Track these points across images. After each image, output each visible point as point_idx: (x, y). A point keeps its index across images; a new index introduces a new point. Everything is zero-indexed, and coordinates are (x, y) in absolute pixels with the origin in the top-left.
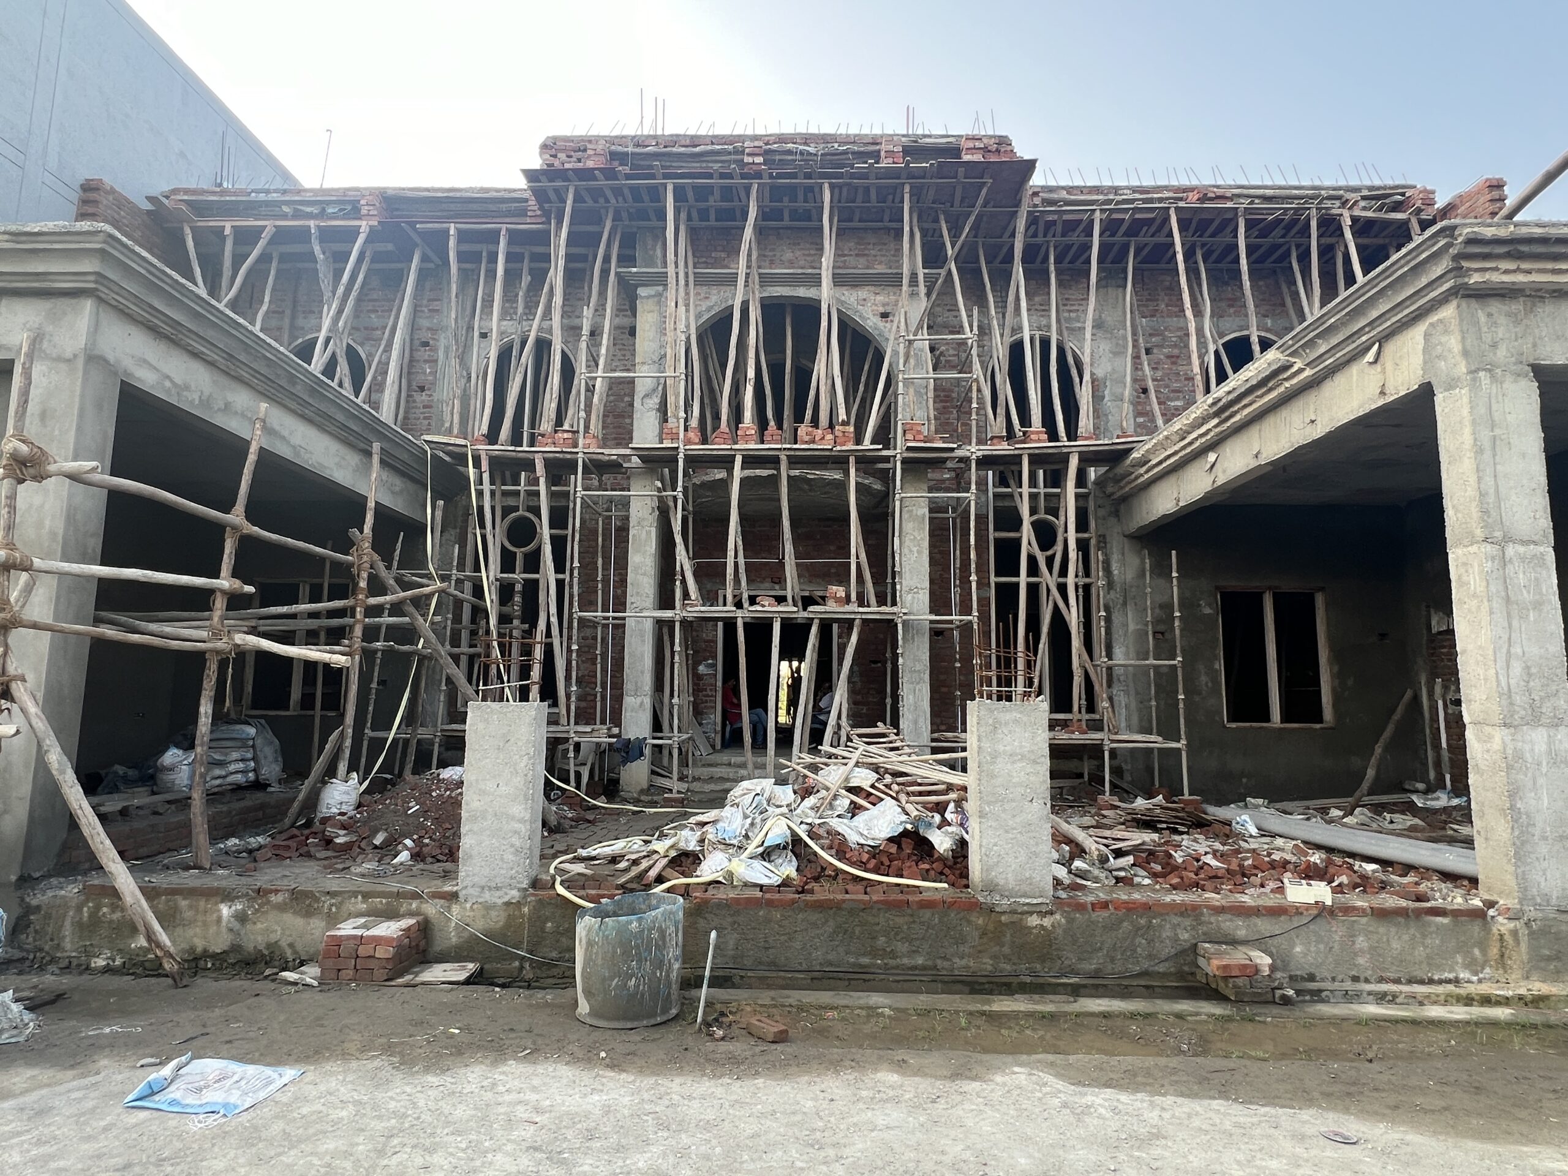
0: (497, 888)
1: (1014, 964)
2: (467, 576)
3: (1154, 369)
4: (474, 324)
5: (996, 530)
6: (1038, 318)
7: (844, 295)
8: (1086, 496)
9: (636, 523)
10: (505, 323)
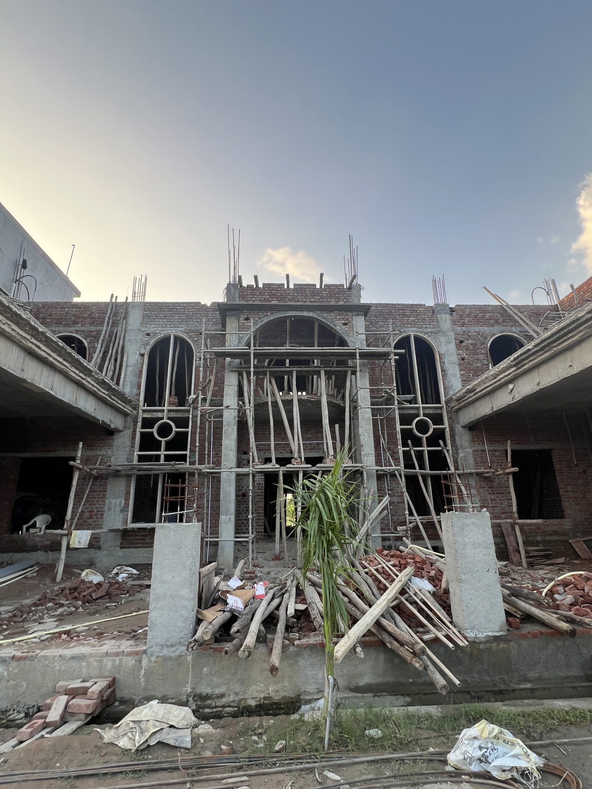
0: (172, 646)
1: (491, 676)
2: (135, 453)
3: (466, 350)
4: (143, 329)
5: (400, 425)
6: (411, 327)
7: (325, 315)
8: (441, 408)
9: (226, 424)
10: (159, 329)
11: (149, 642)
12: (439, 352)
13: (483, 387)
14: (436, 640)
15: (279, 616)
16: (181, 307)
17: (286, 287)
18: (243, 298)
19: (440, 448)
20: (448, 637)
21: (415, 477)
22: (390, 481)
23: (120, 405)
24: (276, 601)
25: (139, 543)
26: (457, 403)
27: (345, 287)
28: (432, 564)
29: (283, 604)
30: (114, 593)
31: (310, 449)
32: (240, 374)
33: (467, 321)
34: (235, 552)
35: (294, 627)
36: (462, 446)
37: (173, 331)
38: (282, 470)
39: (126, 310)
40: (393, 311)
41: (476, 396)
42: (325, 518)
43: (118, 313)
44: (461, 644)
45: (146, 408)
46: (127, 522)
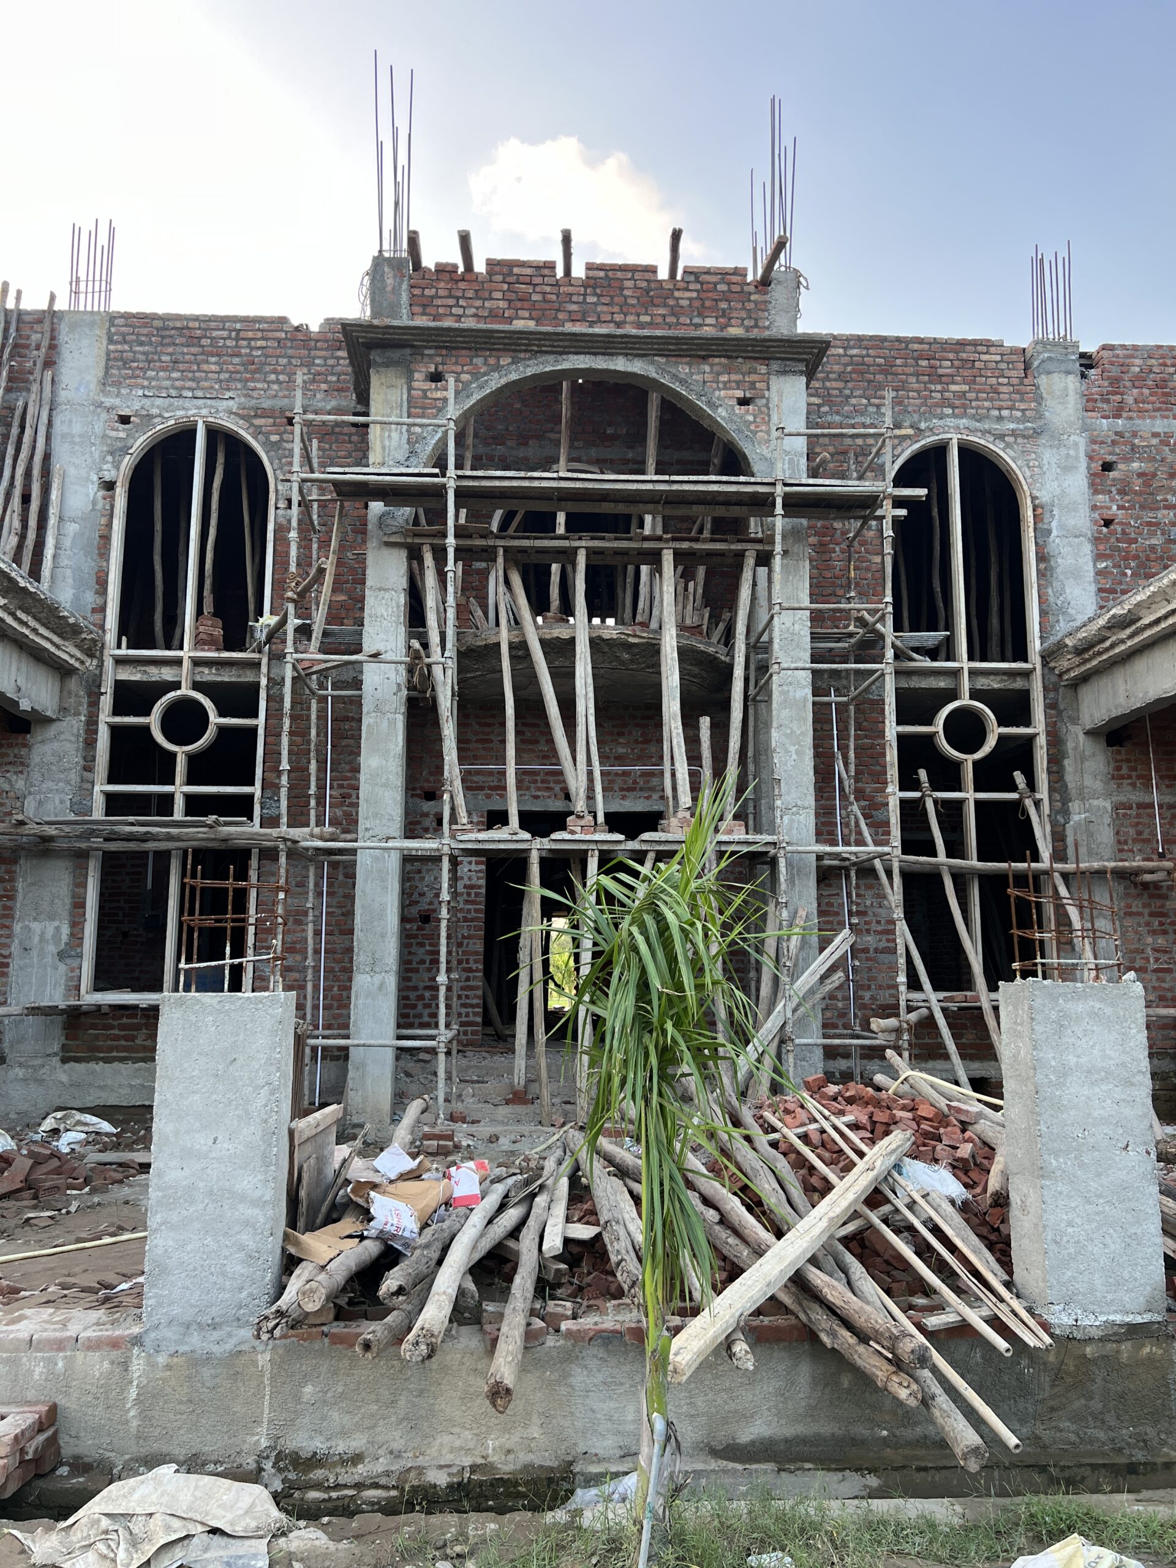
0: (214, 1326)
1: (1110, 1428)
2: (97, 788)
3: (1122, 492)
4: (109, 401)
5: (898, 723)
6: (954, 416)
7: (683, 369)
8: (1027, 674)
9: (372, 708)
10: (159, 401)
11: (150, 1315)
12: (1033, 498)
14: (963, 1329)
16: (225, 334)
17: (560, 272)
18: (424, 306)
19: (1014, 796)
20: (995, 1322)
21: (933, 878)
22: (858, 887)
23: (45, 639)
24: (512, 1215)
25: (117, 1049)
26: (1077, 660)
27: (750, 278)
28: (964, 1126)
29: (532, 1223)
30: (48, 1184)
31: (622, 789)
32: (414, 555)
33: (1130, 400)
34: (396, 1080)
35: (559, 1285)
36: (1081, 789)
37: (204, 412)
38: (537, 847)
39: (53, 338)
40: (899, 362)
41: (1137, 640)
42: (656, 983)
43: (27, 347)
44: (1031, 1341)
45: (123, 651)
46: (78, 988)
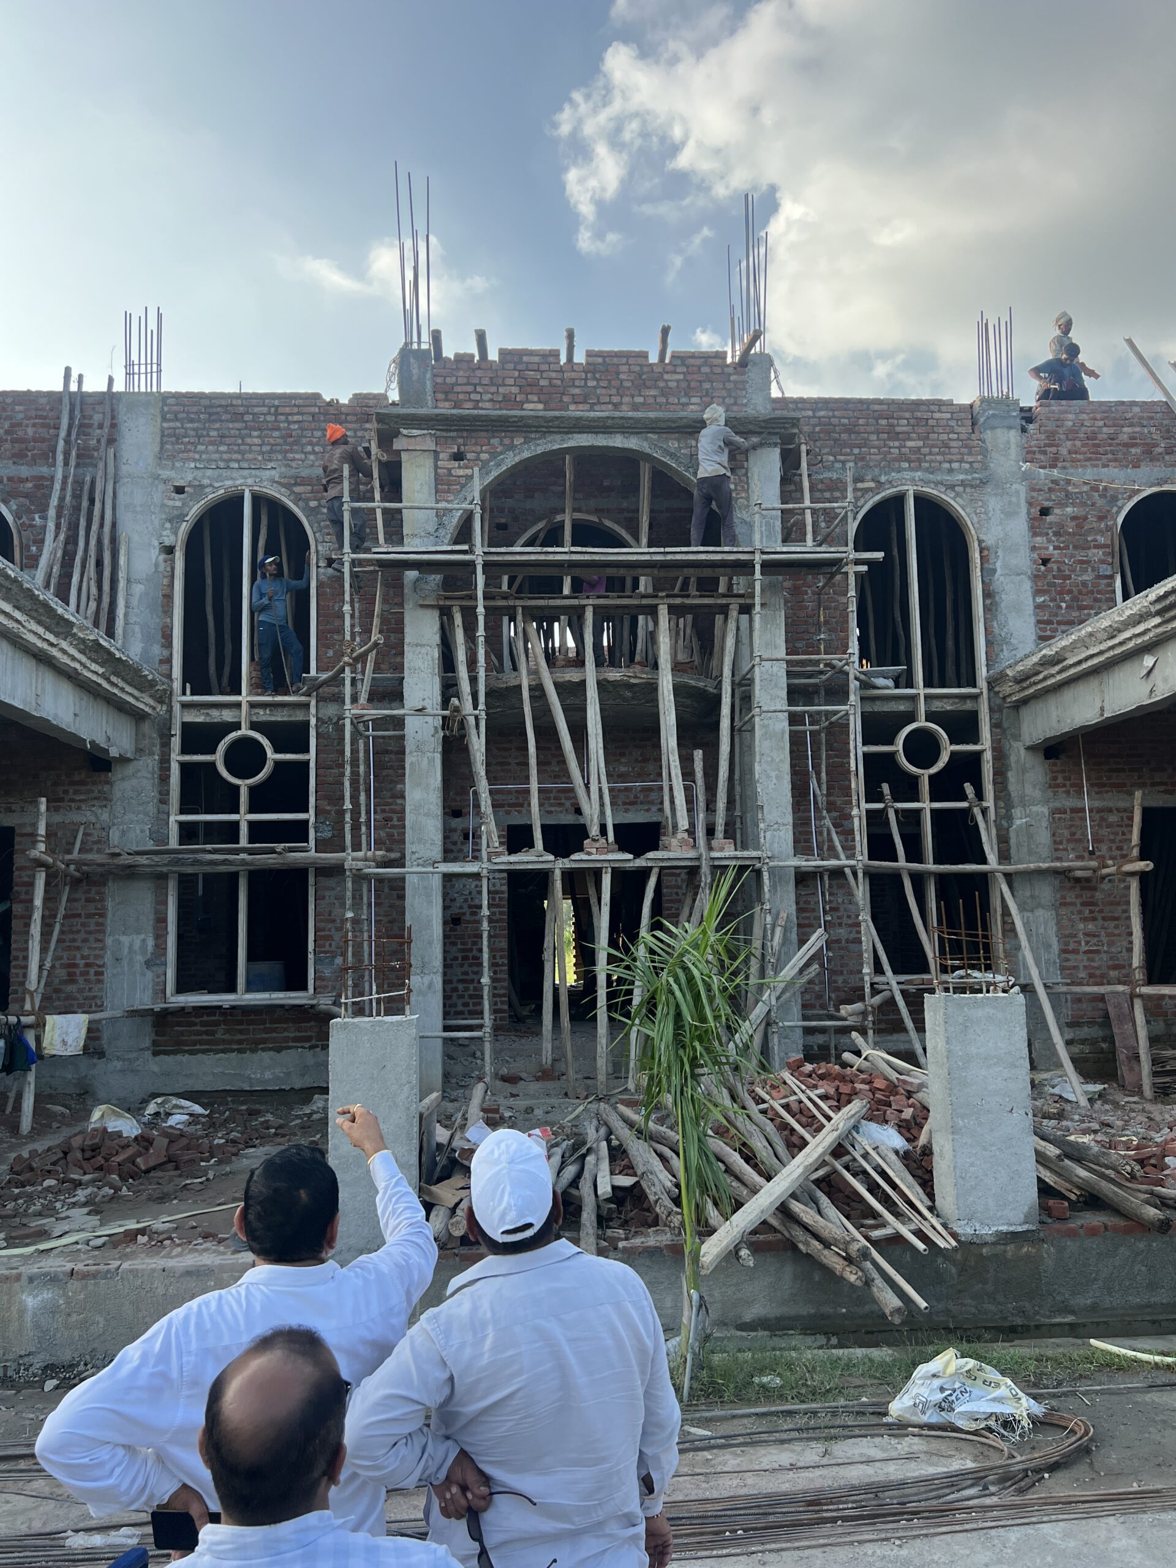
1: (999, 1303)
2: (172, 819)
3: (1056, 534)
4: (165, 474)
5: (865, 743)
6: (911, 469)
7: (673, 445)
8: (975, 697)
9: (414, 748)
10: (209, 473)
12: (980, 542)
13: (1083, 656)
14: (898, 1238)
15: (580, 1199)
16: (265, 410)
17: (563, 359)
18: (446, 393)
19: (964, 805)
21: (895, 878)
22: (830, 886)
23: (129, 694)
24: (571, 1171)
25: (201, 1042)
26: (1017, 687)
27: (729, 360)
28: (909, 1094)
29: (587, 1175)
30: (186, 1158)
31: (624, 804)
32: (445, 613)
33: (1064, 451)
34: (444, 1063)
35: (611, 1219)
36: (1022, 798)
37: (250, 481)
38: (559, 865)
39: (113, 418)
40: (861, 421)
41: (1064, 675)
42: (687, 1017)
43: (90, 426)
44: (942, 1244)
45: (189, 698)
46: (164, 991)
